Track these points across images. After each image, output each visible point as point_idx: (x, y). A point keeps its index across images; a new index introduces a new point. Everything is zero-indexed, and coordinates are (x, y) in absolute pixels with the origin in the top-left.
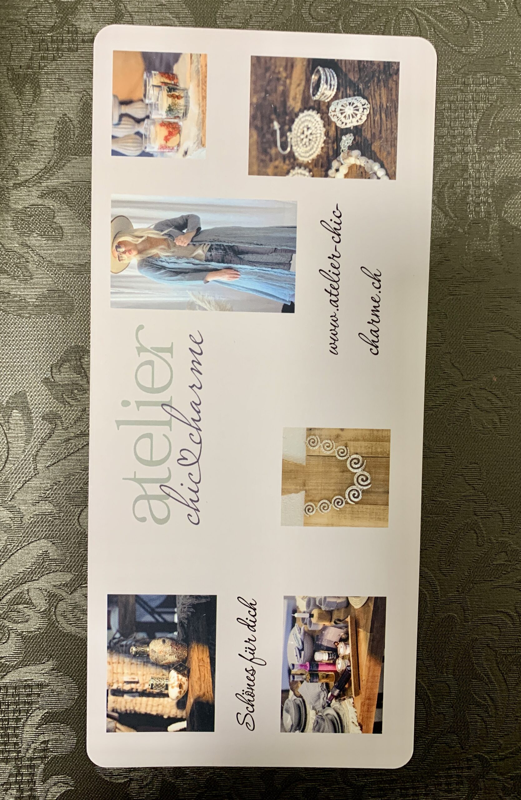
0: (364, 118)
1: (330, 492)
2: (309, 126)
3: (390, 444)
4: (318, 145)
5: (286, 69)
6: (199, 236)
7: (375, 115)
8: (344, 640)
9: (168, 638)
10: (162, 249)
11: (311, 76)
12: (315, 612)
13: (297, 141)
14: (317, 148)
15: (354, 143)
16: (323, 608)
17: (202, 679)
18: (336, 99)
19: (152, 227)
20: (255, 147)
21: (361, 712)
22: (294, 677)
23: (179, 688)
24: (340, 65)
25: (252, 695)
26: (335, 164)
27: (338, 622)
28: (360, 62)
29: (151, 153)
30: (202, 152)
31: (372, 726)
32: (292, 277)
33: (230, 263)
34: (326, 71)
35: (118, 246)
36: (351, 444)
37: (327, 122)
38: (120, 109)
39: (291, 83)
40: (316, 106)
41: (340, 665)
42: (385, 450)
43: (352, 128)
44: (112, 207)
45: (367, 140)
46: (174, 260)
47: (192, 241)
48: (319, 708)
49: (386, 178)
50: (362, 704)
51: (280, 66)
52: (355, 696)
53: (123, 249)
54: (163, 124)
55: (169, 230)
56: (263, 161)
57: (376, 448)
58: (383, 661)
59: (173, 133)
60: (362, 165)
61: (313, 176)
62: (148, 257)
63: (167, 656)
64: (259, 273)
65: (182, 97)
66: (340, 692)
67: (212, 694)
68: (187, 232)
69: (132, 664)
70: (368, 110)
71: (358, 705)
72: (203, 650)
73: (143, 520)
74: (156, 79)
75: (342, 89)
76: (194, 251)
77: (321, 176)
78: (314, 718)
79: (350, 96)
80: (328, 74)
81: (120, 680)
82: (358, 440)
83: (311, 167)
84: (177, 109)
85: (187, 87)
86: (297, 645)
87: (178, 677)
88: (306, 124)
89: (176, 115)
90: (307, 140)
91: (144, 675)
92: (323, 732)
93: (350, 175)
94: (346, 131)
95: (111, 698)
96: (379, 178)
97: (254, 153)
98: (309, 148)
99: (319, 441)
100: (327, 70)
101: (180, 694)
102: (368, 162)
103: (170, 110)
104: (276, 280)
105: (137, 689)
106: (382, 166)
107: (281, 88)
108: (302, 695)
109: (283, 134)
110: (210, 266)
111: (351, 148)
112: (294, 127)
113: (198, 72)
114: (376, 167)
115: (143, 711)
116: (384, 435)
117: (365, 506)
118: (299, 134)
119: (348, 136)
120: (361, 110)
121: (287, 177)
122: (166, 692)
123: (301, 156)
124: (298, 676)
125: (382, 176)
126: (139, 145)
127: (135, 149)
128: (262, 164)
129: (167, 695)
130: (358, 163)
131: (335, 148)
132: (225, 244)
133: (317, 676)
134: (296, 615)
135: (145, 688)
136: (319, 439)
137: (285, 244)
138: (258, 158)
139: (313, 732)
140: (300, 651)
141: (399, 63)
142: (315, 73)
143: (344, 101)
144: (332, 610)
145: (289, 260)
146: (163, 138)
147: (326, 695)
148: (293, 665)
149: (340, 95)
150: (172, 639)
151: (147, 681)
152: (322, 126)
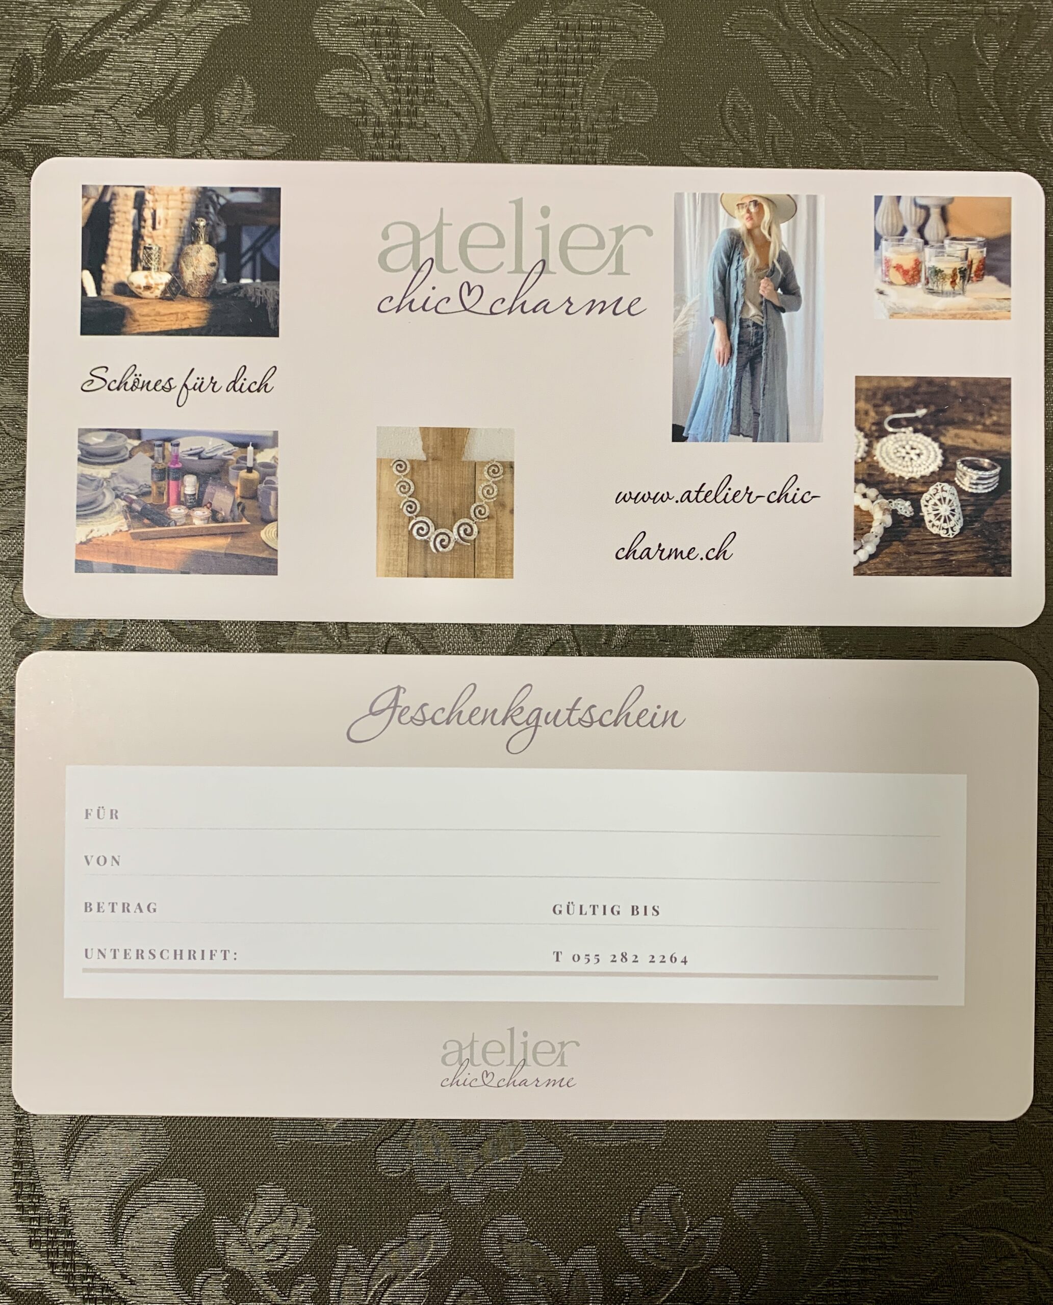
0: (935, 531)
1: (425, 496)
2: (922, 456)
3: (493, 577)
4: (897, 468)
5: (995, 424)
6: (774, 311)
7: (940, 544)
8: (214, 516)
9: (218, 269)
10: (755, 260)
11: (988, 458)
12: (255, 475)
13: (901, 441)
14: (893, 467)
15: (902, 518)
16: (261, 487)
17: (158, 318)
18: (958, 492)
19: (783, 249)
20: (892, 384)
21: (107, 542)
22: (160, 446)
23: (145, 285)
24: (1004, 496)
25: (134, 388)
26: (872, 492)
27: (240, 508)
28: (1009, 522)
29: (880, 247)
30: (883, 315)
31: (87, 558)
32: (721, 438)
33: (739, 353)
34: (995, 478)
35: (756, 203)
36: (493, 524)
37: (928, 481)
38: (936, 206)
39: (977, 431)
40: (948, 465)
41: (177, 512)
42: (484, 571)
43: (921, 514)
44: (808, 197)
45: (906, 535)
46: (741, 276)
47: (766, 301)
48: (115, 482)
49: (856, 563)
50: (121, 543)
51: (999, 417)
52: (131, 533)
53: (753, 209)
54: (918, 263)
55: (780, 270)
56: (875, 394)
57: (487, 559)
58: (182, 573)
59: (907, 277)
60: (872, 530)
61: (856, 463)
62: (743, 243)
63: (192, 269)
64: (726, 392)
65: (953, 288)
66: (137, 512)
67: (135, 332)
68: (778, 295)
69: (181, 220)
70: (946, 536)
71: (117, 538)
72: (200, 319)
73: (385, 236)
74: (976, 254)
75: (972, 499)
76: (754, 304)
77: (856, 474)
78: (100, 476)
79: (962, 510)
80: (991, 480)
81: (158, 204)
82: (498, 534)
83: (868, 460)
84: (938, 280)
85: (967, 294)
86: (207, 450)
87: (162, 284)
88: (925, 452)
89: (930, 280)
90: (904, 454)
91: (164, 237)
92: (78, 488)
93: (859, 513)
94: (917, 507)
95: (132, 192)
96: (855, 552)
97: (884, 383)
98: (893, 456)
99: (496, 479)
100: (997, 478)
101: (136, 288)
102: (876, 536)
103: (937, 272)
104: (717, 416)
105: (144, 227)
106: (872, 557)
107: (970, 418)
108: (133, 459)
109: (910, 422)
110: (733, 325)
111: (894, 513)
112: (920, 436)
113: (987, 308)
114: (870, 548)
115: (113, 236)
116: (506, 569)
117: (406, 544)
118: (911, 443)
119: (911, 508)
120: (945, 526)
121: (854, 428)
122: (140, 267)
123: (882, 447)
124: (161, 451)
125: (859, 557)
126: (890, 231)
127: (884, 226)
128: (870, 393)
129: (134, 268)
130: (875, 524)
131: (895, 492)
132: (764, 345)
133: (162, 479)
134: (250, 448)
135: (145, 238)
136: (499, 479)
137: (765, 426)
138: (879, 388)
139: (78, 475)
140: (198, 454)
141: (1010, 575)
142: (992, 463)
143: (956, 503)
144: (258, 500)
145: (744, 433)
146: (900, 263)
147: (133, 492)
148: (178, 445)
149: (963, 497)
150: (216, 275)
151: (156, 241)
152: (923, 473)
